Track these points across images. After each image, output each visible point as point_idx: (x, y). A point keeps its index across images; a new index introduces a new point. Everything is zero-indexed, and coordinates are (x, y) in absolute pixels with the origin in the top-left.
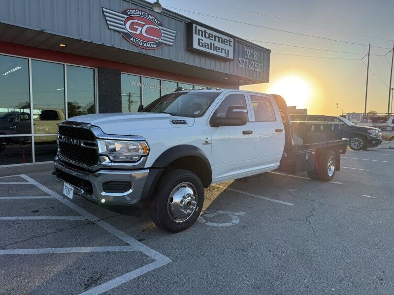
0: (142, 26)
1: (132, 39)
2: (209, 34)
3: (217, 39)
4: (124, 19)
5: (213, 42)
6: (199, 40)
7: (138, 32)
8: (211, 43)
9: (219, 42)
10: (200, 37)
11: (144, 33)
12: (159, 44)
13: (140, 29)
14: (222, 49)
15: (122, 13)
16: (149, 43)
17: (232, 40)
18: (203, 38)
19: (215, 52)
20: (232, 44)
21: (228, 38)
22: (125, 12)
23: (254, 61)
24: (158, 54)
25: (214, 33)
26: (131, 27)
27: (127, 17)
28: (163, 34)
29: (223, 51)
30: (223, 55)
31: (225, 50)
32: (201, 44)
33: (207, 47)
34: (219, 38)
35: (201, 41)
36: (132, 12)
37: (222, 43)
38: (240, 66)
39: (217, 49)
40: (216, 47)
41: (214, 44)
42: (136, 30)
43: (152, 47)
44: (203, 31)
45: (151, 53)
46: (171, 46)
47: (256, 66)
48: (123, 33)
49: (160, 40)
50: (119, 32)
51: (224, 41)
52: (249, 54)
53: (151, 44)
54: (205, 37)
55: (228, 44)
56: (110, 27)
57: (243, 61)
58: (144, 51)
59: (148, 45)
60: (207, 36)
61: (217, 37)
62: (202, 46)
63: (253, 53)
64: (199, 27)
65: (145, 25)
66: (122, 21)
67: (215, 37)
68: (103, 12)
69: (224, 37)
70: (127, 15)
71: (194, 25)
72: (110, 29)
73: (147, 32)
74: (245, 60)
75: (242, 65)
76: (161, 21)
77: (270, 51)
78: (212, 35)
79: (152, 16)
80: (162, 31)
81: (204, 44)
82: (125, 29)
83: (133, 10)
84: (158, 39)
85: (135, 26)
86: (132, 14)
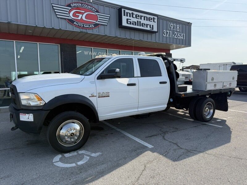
0: (83, 14)
1: (75, 23)
4: (68, 10)
5: (139, 20)
6: (127, 20)
7: (79, 18)
8: (138, 21)
9: (144, 19)
11: (84, 18)
12: (96, 25)
13: (81, 16)
15: (67, 6)
16: (88, 25)
17: (156, 18)
18: (131, 18)
19: (141, 27)
20: (156, 20)
22: (69, 5)
23: (177, 31)
24: (95, 31)
25: (140, 14)
26: (74, 15)
27: (70, 8)
28: (99, 18)
29: (149, 26)
31: (150, 25)
32: (129, 23)
33: (134, 24)
34: (144, 17)
35: (129, 20)
36: (74, 5)
38: (165, 36)
39: (143, 25)
40: (142, 24)
41: (140, 22)
42: (78, 16)
43: (90, 28)
45: (90, 32)
46: (106, 25)
47: (178, 35)
48: (68, 19)
49: (97, 22)
50: (65, 19)
51: (149, 19)
52: (172, 27)
53: (90, 25)
55: (152, 21)
56: (58, 16)
57: (167, 33)
58: (84, 31)
59: (87, 26)
60: (134, 16)
61: (143, 16)
62: (130, 24)
63: (176, 26)
64: (127, 11)
65: (84, 13)
66: (67, 11)
67: (141, 16)
68: (53, 6)
69: (148, 16)
70: (71, 7)
71: (123, 10)
72: (58, 18)
73: (86, 18)
74: (168, 31)
75: (166, 35)
76: (97, 9)
77: (191, 24)
78: (139, 15)
79: (90, 6)
80: (98, 16)
81: (132, 22)
82: (69, 17)
83: (75, 3)
84: (95, 21)
85: (77, 14)
86: (75, 6)
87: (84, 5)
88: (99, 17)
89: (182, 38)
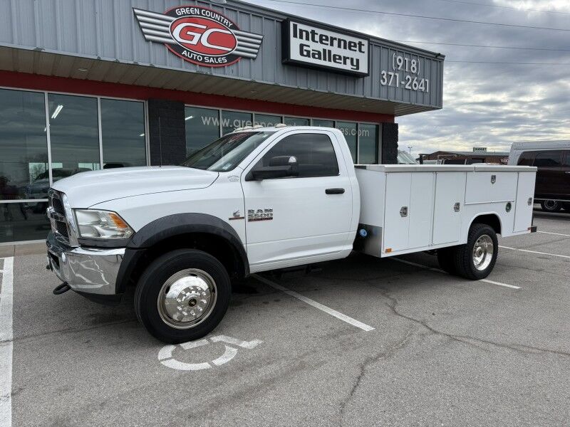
0: (202, 32)
1: (184, 53)
2: (321, 36)
3: (336, 43)
4: (170, 24)
6: (302, 46)
7: (195, 42)
8: (324, 50)
9: (339, 46)
10: (304, 41)
11: (204, 42)
12: (232, 58)
13: (197, 36)
14: (345, 58)
16: (213, 58)
17: (365, 42)
18: (310, 43)
20: (365, 48)
21: (357, 40)
22: (172, 13)
23: (411, 74)
24: (230, 73)
26: (182, 34)
27: (174, 19)
28: (238, 42)
29: (348, 61)
30: (348, 67)
31: (352, 60)
32: (305, 53)
33: (317, 56)
34: (340, 41)
35: (305, 48)
36: (183, 11)
37: (345, 48)
38: (384, 84)
40: (335, 56)
42: (192, 38)
43: (219, 63)
44: (310, 31)
45: (217, 73)
46: (254, 59)
47: (415, 82)
49: (234, 52)
50: (163, 44)
52: (401, 64)
53: (217, 58)
54: (313, 40)
55: (357, 49)
56: (147, 36)
57: (389, 77)
58: (205, 71)
59: (212, 60)
60: (317, 38)
61: (335, 39)
62: (308, 55)
63: (410, 62)
65: (206, 30)
66: (168, 26)
67: (332, 39)
68: (135, 14)
69: (348, 39)
70: (177, 16)
71: (292, 24)
72: (148, 41)
73: (209, 41)
74: (392, 74)
75: (388, 82)
76: (234, 21)
77: (444, 56)
78: (327, 37)
79: (219, 15)
80: (236, 37)
81: (311, 52)
82: (171, 38)
83: (185, 8)
84: (230, 50)
85: (189, 33)
86: (184, 15)
87: (204, 13)
88: (239, 40)
89: (423, 88)
